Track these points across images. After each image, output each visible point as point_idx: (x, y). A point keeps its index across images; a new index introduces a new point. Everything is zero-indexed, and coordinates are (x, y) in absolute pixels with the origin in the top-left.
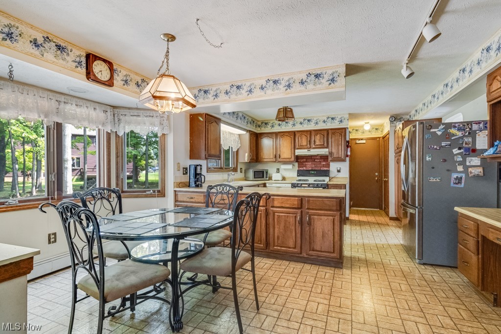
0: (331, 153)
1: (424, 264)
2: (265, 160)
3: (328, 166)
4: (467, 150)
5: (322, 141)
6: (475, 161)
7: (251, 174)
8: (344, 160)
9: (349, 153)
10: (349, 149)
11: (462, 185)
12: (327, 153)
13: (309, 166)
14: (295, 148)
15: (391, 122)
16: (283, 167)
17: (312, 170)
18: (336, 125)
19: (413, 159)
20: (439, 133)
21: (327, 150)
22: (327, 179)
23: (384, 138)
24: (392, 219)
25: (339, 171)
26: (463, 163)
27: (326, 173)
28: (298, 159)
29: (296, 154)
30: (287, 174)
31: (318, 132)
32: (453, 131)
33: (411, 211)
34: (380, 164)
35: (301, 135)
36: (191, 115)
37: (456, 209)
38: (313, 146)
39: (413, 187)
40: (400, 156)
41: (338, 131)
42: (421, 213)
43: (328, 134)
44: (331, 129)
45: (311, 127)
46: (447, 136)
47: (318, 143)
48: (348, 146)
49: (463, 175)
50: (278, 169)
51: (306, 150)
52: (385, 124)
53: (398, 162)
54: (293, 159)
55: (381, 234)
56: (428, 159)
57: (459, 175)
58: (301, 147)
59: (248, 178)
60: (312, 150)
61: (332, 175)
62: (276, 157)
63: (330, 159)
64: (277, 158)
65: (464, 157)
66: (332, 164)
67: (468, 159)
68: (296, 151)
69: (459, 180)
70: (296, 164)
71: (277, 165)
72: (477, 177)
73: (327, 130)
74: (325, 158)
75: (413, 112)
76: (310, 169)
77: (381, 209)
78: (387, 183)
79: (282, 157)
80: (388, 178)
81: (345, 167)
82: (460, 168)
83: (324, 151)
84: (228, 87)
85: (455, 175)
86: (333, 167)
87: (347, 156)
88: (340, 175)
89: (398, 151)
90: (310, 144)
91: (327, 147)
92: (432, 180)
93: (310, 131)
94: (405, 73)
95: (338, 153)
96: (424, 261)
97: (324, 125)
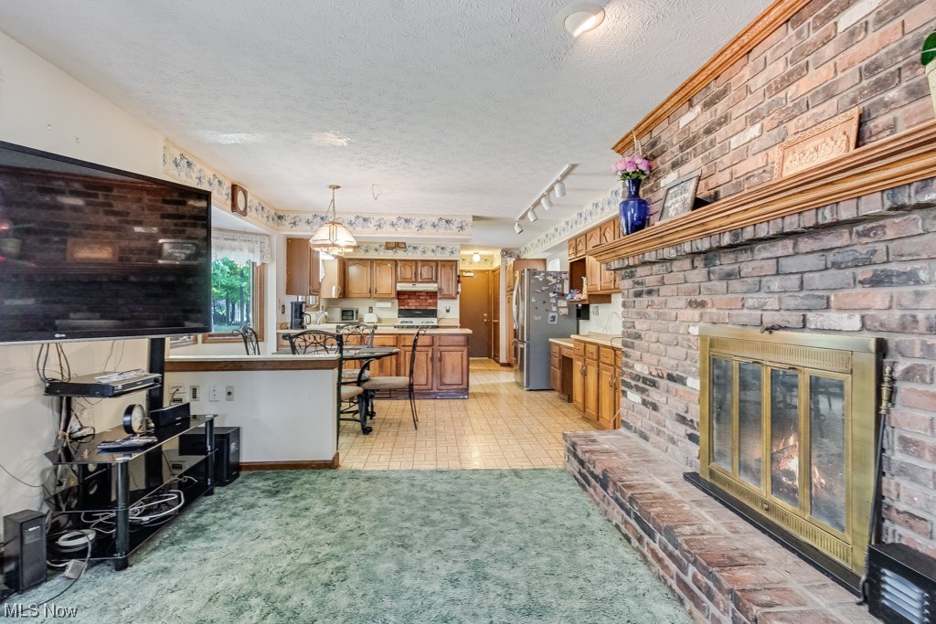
0: (440, 289)
1: (531, 390)
2: (355, 296)
3: (436, 304)
4: (559, 294)
5: (430, 274)
6: (563, 303)
7: (337, 314)
8: (454, 298)
9: (460, 290)
10: (460, 285)
11: (555, 322)
12: (436, 289)
13: (413, 304)
14: (396, 282)
15: (502, 256)
16: (379, 304)
17: (416, 310)
18: (446, 256)
19: (523, 299)
20: (541, 279)
21: (436, 285)
22: (434, 321)
23: (494, 271)
24: (503, 365)
25: (448, 311)
26: (556, 304)
27: (433, 313)
28: (399, 294)
29: (399, 289)
30: (384, 315)
31: (425, 262)
32: (550, 278)
33: (521, 346)
34: (489, 302)
35: (405, 265)
36: (288, 239)
37: (550, 340)
38: (420, 280)
39: (523, 328)
40: (512, 294)
41: (449, 264)
42: (528, 346)
43: (437, 266)
44: (441, 261)
45: (417, 256)
46: (546, 282)
47: (425, 276)
48: (459, 282)
49: (556, 314)
50: (371, 308)
51: (411, 285)
52: (495, 256)
53: (509, 301)
54: (394, 295)
55: (494, 377)
56: (533, 300)
57: (553, 314)
58: (405, 280)
59: (333, 319)
60: (417, 285)
61: (439, 315)
62: (370, 292)
63: (439, 296)
64: (373, 294)
65: (557, 299)
66: (439, 302)
67: (560, 301)
68: (398, 285)
69: (553, 318)
70: (396, 301)
71: (370, 303)
72: (564, 315)
73: (436, 261)
74: (433, 295)
75: (523, 249)
76: (414, 308)
77: (490, 357)
78: (497, 325)
79: (379, 291)
80: (499, 319)
81: (455, 306)
82: (554, 309)
83: (432, 287)
84: (352, 218)
85: (551, 315)
86: (442, 305)
87: (458, 293)
88: (449, 316)
89: (508, 289)
90: (415, 277)
91: (436, 282)
92: (536, 318)
93: (416, 261)
94: (518, 230)
95: (449, 290)
96: (530, 388)
97: (433, 254)
